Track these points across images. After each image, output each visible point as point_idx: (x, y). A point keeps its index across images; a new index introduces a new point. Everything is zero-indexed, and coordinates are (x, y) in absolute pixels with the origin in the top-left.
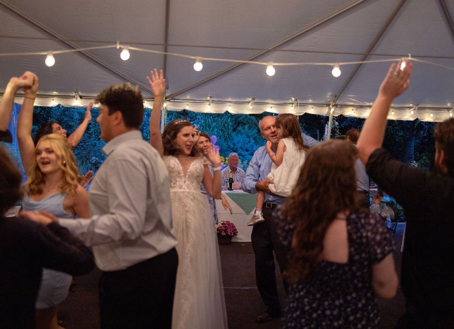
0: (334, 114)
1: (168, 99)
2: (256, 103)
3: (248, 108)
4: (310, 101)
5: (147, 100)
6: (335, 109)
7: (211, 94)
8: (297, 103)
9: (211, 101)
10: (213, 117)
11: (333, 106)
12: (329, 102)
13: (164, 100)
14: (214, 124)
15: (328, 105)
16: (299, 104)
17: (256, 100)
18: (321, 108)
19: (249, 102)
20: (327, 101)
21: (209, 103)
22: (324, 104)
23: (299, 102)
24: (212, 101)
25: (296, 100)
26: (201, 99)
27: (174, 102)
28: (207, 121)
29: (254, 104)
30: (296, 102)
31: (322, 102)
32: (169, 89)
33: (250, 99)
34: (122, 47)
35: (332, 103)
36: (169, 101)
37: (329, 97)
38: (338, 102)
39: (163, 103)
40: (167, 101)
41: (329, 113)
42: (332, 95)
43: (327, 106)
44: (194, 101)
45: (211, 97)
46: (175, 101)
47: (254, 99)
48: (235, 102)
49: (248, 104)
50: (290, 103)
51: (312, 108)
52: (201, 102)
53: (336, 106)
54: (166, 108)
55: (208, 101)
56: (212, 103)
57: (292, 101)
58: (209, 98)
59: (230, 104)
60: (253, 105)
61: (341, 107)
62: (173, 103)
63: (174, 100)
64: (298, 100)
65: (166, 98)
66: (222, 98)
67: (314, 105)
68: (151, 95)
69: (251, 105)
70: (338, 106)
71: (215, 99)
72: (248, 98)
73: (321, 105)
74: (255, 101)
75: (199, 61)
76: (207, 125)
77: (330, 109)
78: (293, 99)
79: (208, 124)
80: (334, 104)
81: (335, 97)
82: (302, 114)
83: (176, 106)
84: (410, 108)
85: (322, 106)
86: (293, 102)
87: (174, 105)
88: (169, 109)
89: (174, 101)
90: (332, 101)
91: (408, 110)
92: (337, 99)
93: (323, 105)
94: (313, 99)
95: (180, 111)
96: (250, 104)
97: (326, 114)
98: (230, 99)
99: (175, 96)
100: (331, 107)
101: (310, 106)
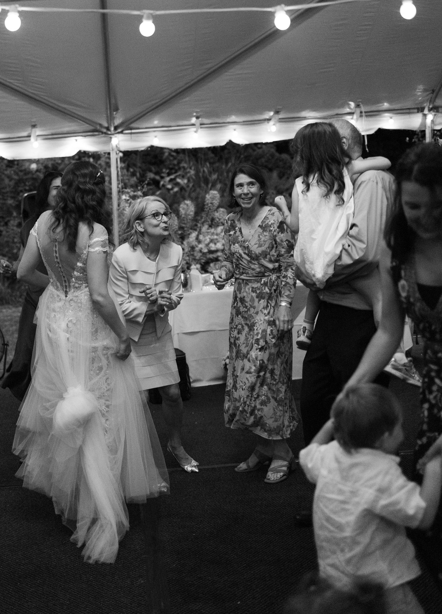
0: (436, 125)
1: (119, 130)
2: (282, 120)
3: (269, 130)
4: (386, 105)
5: (82, 136)
6: (435, 115)
7: (197, 112)
8: (361, 112)
9: (198, 124)
10: (210, 163)
11: (430, 110)
12: (423, 102)
13: (113, 132)
14: (214, 177)
15: (421, 110)
16: (364, 114)
17: (281, 113)
18: (407, 116)
19: (269, 120)
20: (417, 102)
21: (195, 129)
22: (414, 109)
23: (363, 109)
24: (201, 124)
25: (358, 106)
26: (181, 123)
27: (131, 133)
28: (200, 171)
29: (280, 122)
30: (358, 111)
31: (409, 104)
32: (119, 111)
33: (272, 113)
34: (6, 8)
35: (427, 105)
36: (121, 132)
37: (419, 93)
38: (439, 102)
39: (111, 138)
40: (119, 133)
41: (424, 124)
42: (425, 90)
43: (418, 112)
44: (168, 129)
45: (197, 118)
46: (133, 131)
47: (277, 112)
48: (244, 122)
49: (268, 123)
50: (346, 112)
51: (391, 118)
52: (180, 129)
53: (435, 109)
54: (117, 146)
55: (193, 125)
56: (201, 128)
57: (350, 108)
58: (194, 120)
59: (235, 126)
60: (278, 125)
62: (129, 135)
63: (131, 129)
64: (362, 106)
65: (116, 128)
66: (217, 116)
67: (394, 112)
68: (88, 125)
69: (274, 125)
71: (206, 121)
72: (267, 112)
73: (408, 111)
74: (281, 116)
75: (148, 18)
76: (202, 179)
77: (425, 115)
78: (352, 104)
79: (203, 176)
80: (431, 107)
81: (433, 93)
82: (372, 132)
83: (135, 141)
85: (409, 113)
86: (353, 111)
87: (131, 140)
88: (123, 149)
89: (129, 131)
90: (427, 100)
92: (436, 97)
93: (412, 111)
94: (389, 102)
95: (143, 149)
96: (271, 123)
97: (419, 128)
98: (233, 118)
99: (132, 123)
100: (426, 111)
101: (387, 115)
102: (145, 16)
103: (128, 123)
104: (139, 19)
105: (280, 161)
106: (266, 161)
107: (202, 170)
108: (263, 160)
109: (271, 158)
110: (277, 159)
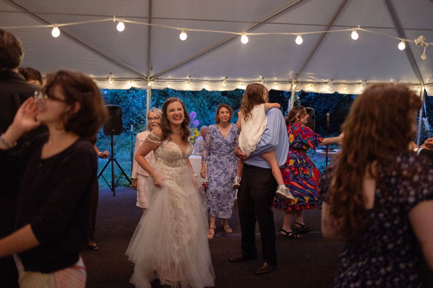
0: (296, 90)
1: (152, 79)
2: (228, 82)
3: (222, 86)
4: (275, 79)
5: (134, 80)
6: (297, 85)
7: (189, 74)
8: (264, 81)
9: (190, 80)
10: (190, 98)
11: (295, 83)
12: (292, 79)
13: (149, 80)
14: (192, 104)
15: (291, 82)
16: (265, 82)
17: (229, 78)
18: (284, 85)
19: (222, 81)
20: (290, 79)
21: (188, 82)
22: (288, 81)
23: (266, 79)
24: (191, 80)
25: (263, 78)
26: (181, 79)
27: (157, 81)
28: (185, 102)
29: (227, 82)
30: (263, 80)
31: (286, 79)
32: (153, 70)
33: (224, 78)
34: (118, 20)
35: (294, 81)
36: (153, 80)
37: (291, 75)
38: (299, 80)
39: (148, 82)
40: (152, 80)
41: (291, 89)
42: (294, 74)
43: (289, 83)
44: (175, 81)
45: (190, 77)
46: (158, 80)
47: (227, 78)
48: (211, 80)
49: (222, 82)
50: (258, 80)
51: (277, 85)
52: (182, 81)
53: (297, 82)
54: (150, 87)
55: (187, 80)
56: (191, 81)
57: (260, 79)
58: (188, 78)
59: (206, 82)
60: (226, 83)
61: (302, 84)
62: (157, 82)
63: (158, 79)
64: (265, 78)
65: (150, 78)
66: (199, 76)
67: (279, 82)
68: (137, 75)
69: (225, 83)
70: (299, 83)
71: (194, 79)
72: (222, 77)
73: (285, 82)
74: (228, 80)
76: (186, 105)
77: (292, 85)
78: (261, 77)
80: (295, 81)
81: (296, 75)
83: (159, 85)
84: (359, 84)
85: (285, 83)
86: (261, 80)
87: (157, 84)
88: (153, 88)
89: (157, 80)
90: (294, 78)
91: (358, 86)
92: (298, 76)
93: (286, 82)
94: (277, 76)
95: (162, 89)
96: (224, 82)
97: (289, 90)
98: (206, 78)
99: (158, 77)
100: (293, 83)
101: (275, 83)
102: (183, 31)
103: (157, 76)
104: (180, 32)
105: (223, 100)
106: (217, 99)
107: (186, 101)
108: (215, 99)
109: (219, 98)
110: (221, 99)
